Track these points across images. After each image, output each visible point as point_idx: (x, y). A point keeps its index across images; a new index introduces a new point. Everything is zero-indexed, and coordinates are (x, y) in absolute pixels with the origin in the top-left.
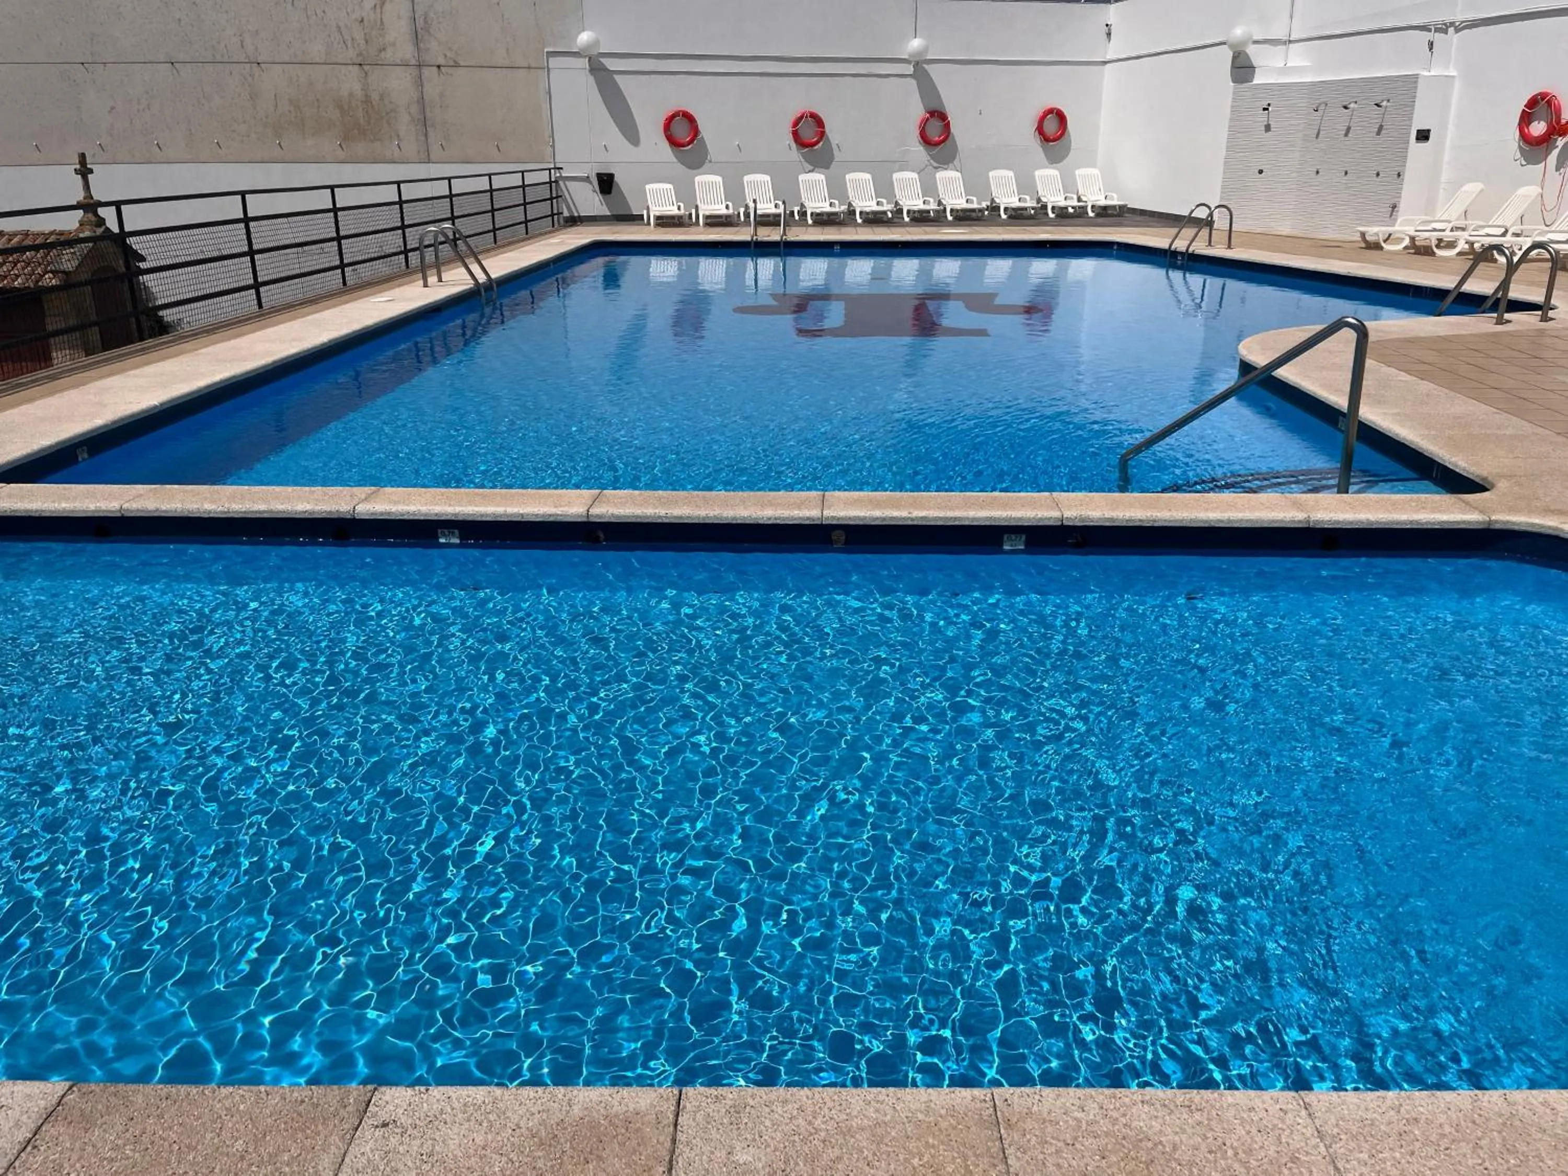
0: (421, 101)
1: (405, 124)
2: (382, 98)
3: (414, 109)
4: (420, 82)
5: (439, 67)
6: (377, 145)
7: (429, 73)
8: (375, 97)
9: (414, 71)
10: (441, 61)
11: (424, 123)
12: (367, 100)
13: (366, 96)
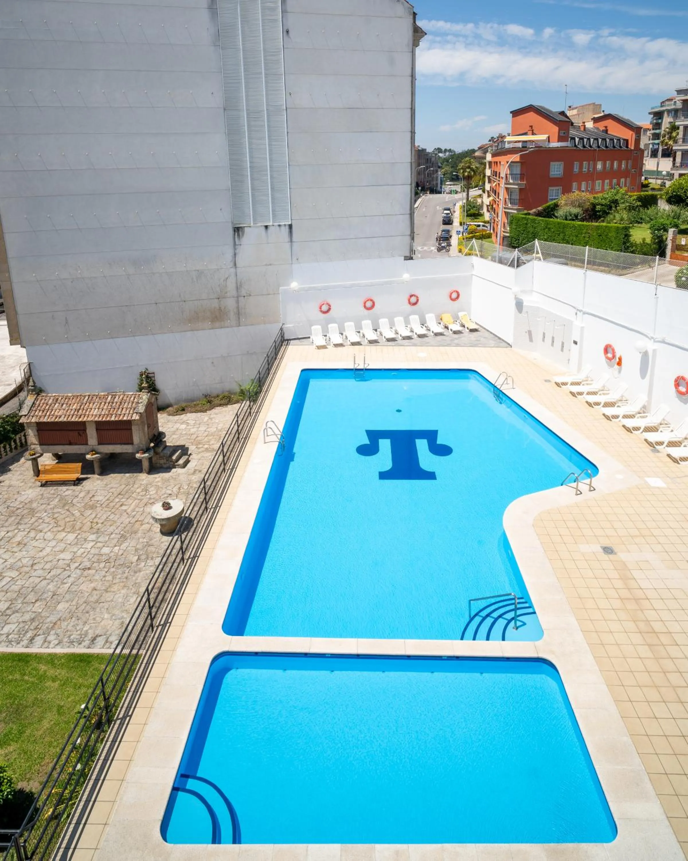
0: (238, 308)
1: (232, 315)
2: (225, 308)
3: (235, 310)
4: (238, 302)
5: (244, 296)
6: (222, 323)
7: (241, 299)
8: (223, 308)
9: (236, 299)
10: (245, 295)
11: (238, 314)
12: (220, 309)
13: (220, 308)
